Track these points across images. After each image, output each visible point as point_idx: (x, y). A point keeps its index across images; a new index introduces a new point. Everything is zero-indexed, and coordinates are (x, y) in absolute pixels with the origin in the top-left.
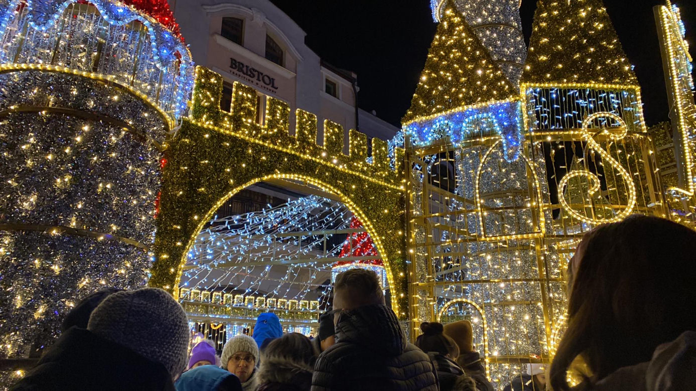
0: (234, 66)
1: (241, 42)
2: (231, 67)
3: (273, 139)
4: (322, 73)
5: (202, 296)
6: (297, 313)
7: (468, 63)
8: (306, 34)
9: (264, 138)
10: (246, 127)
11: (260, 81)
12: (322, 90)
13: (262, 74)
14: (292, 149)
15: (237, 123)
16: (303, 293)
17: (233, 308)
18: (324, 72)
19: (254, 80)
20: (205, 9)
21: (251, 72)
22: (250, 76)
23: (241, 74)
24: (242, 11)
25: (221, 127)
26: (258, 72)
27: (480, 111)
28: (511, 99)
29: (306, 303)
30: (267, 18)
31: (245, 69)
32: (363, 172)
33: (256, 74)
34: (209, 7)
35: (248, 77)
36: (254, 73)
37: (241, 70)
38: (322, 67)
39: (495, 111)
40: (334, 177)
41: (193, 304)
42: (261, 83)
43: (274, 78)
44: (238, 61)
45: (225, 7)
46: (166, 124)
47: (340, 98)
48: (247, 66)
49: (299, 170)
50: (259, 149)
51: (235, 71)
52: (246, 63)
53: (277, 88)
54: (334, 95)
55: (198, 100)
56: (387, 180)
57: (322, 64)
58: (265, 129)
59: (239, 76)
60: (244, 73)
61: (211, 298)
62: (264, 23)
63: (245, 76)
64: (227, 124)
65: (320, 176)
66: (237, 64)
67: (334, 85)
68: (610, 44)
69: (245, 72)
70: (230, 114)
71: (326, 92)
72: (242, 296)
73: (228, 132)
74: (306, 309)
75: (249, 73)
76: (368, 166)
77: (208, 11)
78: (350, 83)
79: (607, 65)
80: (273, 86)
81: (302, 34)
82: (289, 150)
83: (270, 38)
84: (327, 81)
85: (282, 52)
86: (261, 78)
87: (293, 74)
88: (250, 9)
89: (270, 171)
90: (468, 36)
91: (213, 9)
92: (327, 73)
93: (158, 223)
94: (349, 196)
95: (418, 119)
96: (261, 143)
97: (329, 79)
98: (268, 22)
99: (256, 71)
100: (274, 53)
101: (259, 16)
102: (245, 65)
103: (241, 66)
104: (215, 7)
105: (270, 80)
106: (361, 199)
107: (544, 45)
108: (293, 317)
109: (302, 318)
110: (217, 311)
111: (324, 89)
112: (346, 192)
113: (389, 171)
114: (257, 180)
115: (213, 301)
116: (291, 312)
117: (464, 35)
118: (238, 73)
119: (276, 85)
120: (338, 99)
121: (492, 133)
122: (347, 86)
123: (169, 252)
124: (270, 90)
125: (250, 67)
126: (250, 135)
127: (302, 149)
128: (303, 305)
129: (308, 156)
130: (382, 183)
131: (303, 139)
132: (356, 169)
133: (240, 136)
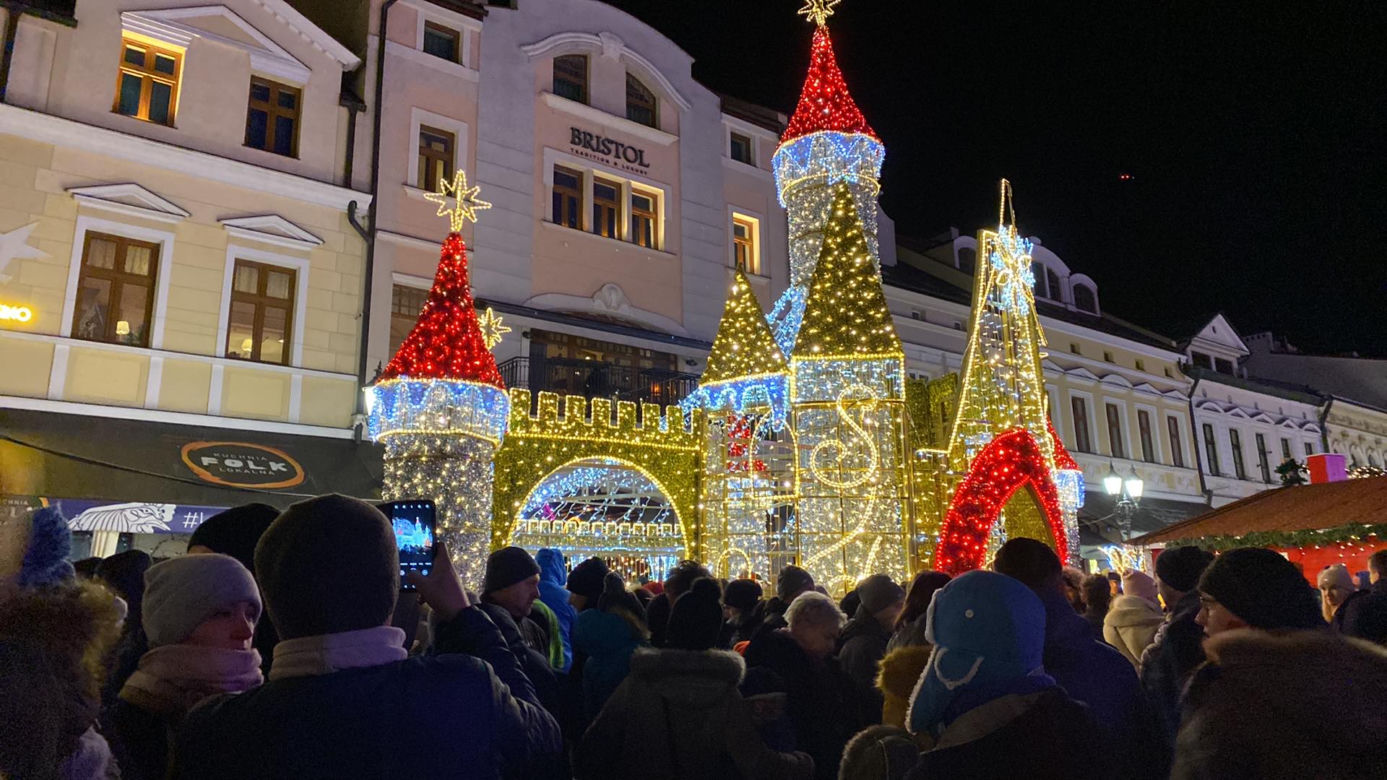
0: (577, 140)
1: (586, 99)
2: (573, 142)
3: (572, 432)
4: (724, 124)
5: (541, 527)
6: (657, 540)
7: (751, 332)
8: (693, 60)
9: (564, 433)
10: (549, 427)
11: (619, 158)
12: (725, 156)
13: (622, 146)
14: (589, 436)
15: (543, 426)
16: (661, 517)
17: (578, 538)
18: (727, 123)
19: (611, 158)
20: (526, 52)
21: (604, 145)
22: (603, 152)
23: (589, 151)
24: (584, 42)
25: (531, 432)
26: (616, 143)
27: (757, 382)
28: (781, 372)
29: (669, 528)
30: (626, 46)
31: (594, 143)
32: (655, 441)
33: (613, 147)
34: (530, 47)
35: (601, 155)
36: (609, 145)
37: (587, 145)
38: (724, 115)
39: (768, 383)
40: (628, 451)
41: (531, 536)
42: (622, 161)
43: (642, 149)
44: (582, 130)
45: (555, 41)
46: (493, 444)
47: (758, 163)
48: (598, 137)
49: (596, 452)
50: (560, 443)
51: (580, 148)
52: (595, 132)
53: (647, 166)
54: (748, 161)
55: (514, 416)
56: (681, 443)
57: (724, 109)
58: (566, 425)
59: (587, 155)
60: (593, 150)
61: (551, 528)
62: (622, 55)
63: (597, 154)
64: (535, 429)
65: (614, 454)
66: (582, 136)
67: (747, 141)
68: (879, 312)
69: (595, 147)
70: (538, 420)
71: (733, 157)
72: (588, 524)
73: (536, 436)
74: (668, 535)
75: (602, 147)
76: (662, 435)
77: (530, 54)
78: (775, 134)
79: (872, 335)
80: (641, 164)
81: (686, 61)
82: (586, 437)
83: (634, 78)
84: (733, 135)
85: (654, 99)
86: (621, 155)
87: (672, 139)
88: (597, 35)
89: (571, 457)
90: (753, 305)
91: (537, 49)
92: (733, 124)
93: (493, 512)
94: (641, 465)
95: (712, 383)
96: (562, 437)
97: (737, 132)
98: (627, 52)
99: (611, 142)
100: (641, 106)
101: (612, 45)
102: (594, 135)
103: (588, 137)
104: (537, 46)
105: (636, 155)
106: (654, 466)
107: (817, 317)
108: (653, 545)
109: (664, 544)
110: (560, 541)
111: (729, 152)
112: (639, 462)
113: (683, 435)
114: (560, 467)
115: (554, 531)
116: (649, 540)
117: (749, 304)
118: (585, 150)
119: (646, 161)
120: (755, 166)
121: (765, 404)
122: (771, 139)
123: (501, 530)
124: (637, 171)
125: (603, 138)
126: (553, 433)
127: (597, 434)
128: (665, 530)
129: (602, 439)
130: (675, 447)
131: (598, 425)
132: (648, 440)
133: (545, 436)
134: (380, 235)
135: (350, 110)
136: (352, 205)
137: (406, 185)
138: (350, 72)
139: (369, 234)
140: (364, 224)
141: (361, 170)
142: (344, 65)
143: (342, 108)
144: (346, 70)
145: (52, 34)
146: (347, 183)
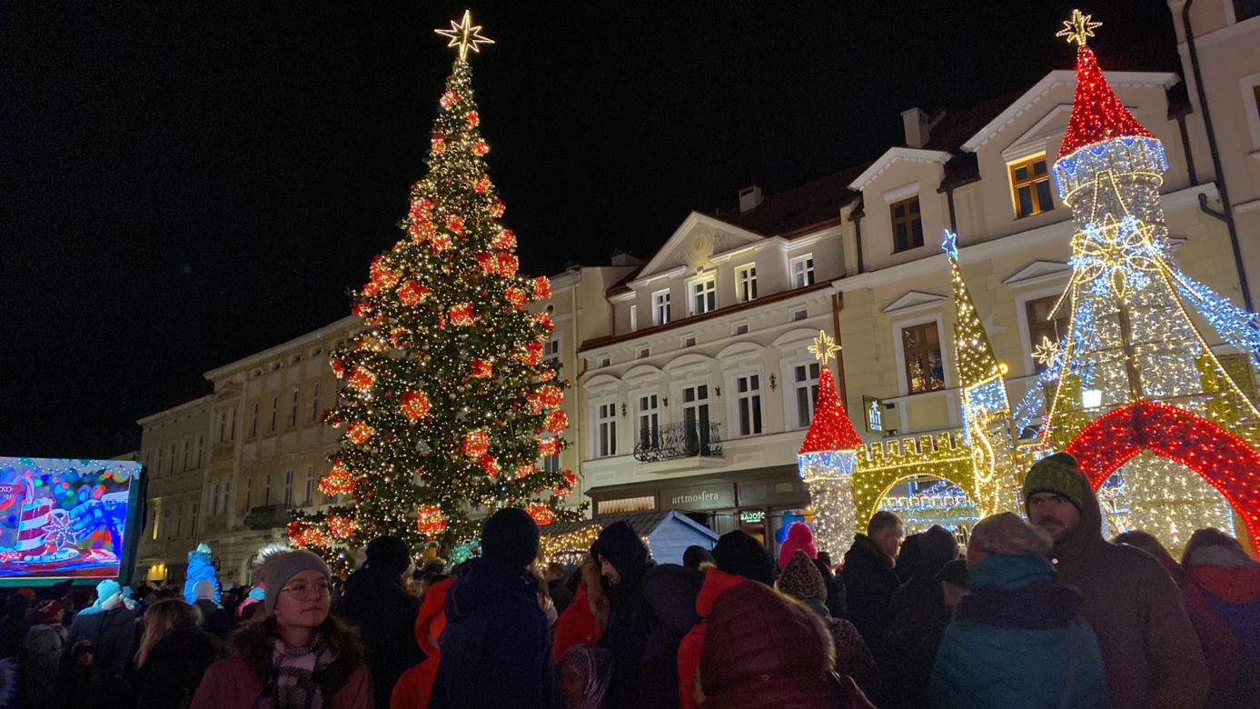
129: (912, 464)
130: (963, 458)
131: (908, 455)
132: (943, 457)
133: (877, 469)
134: (1239, 210)
135: (1179, 120)
136: (1202, 198)
137: (1252, 152)
138: (1172, 88)
139: (1226, 216)
140: (1219, 208)
141: (1204, 164)
142: (1164, 86)
143: (1172, 121)
144: (1168, 88)
145: (971, 191)
146: (1194, 182)
